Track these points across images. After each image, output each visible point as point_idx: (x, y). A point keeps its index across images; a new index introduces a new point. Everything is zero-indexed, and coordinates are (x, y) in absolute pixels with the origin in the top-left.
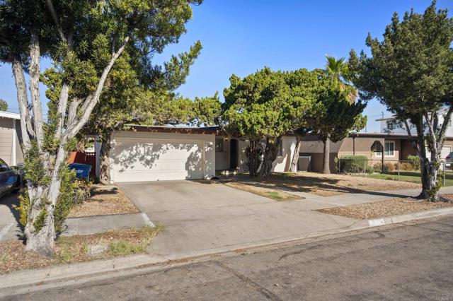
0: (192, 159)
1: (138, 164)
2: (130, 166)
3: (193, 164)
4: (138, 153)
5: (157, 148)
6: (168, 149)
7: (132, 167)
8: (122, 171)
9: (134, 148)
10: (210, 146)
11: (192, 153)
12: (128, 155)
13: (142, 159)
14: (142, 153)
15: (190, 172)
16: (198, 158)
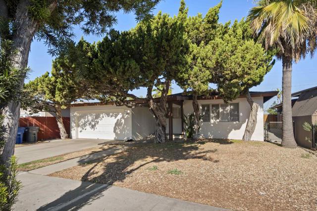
0: (118, 124)
1: (88, 127)
2: (85, 128)
3: (119, 129)
4: (88, 121)
5: (97, 117)
6: (103, 117)
7: (85, 129)
8: (81, 131)
9: (86, 117)
10: (128, 114)
11: (118, 120)
12: (84, 122)
13: (90, 124)
14: (90, 120)
15: (117, 134)
16: (122, 123)
